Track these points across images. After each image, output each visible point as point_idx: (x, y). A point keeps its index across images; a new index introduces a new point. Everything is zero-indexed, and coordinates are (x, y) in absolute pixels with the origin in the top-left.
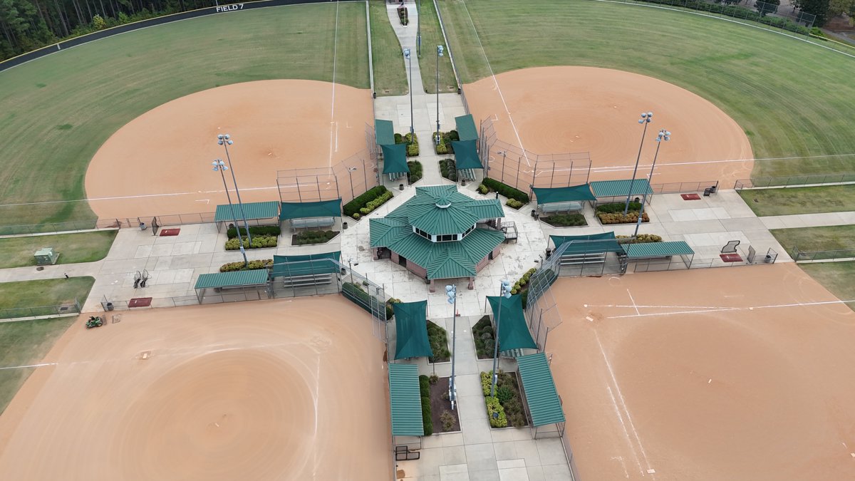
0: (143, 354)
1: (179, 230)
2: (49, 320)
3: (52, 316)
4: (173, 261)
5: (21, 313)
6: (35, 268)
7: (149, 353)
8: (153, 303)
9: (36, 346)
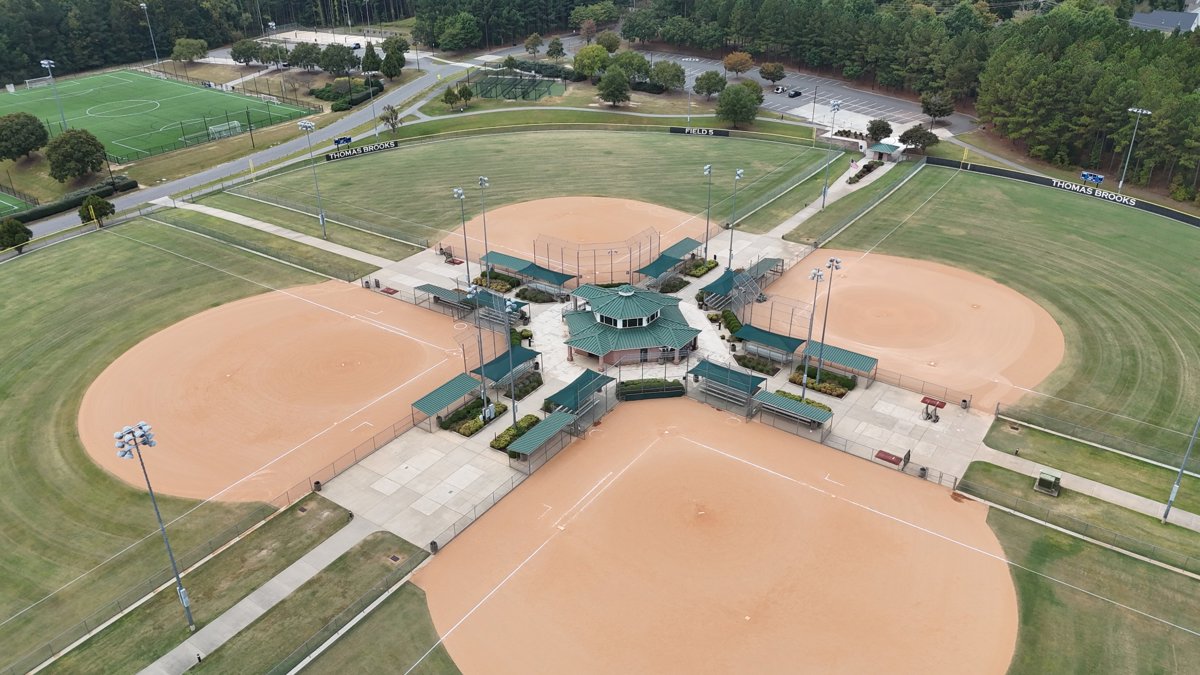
1: (876, 456)
4: (893, 426)
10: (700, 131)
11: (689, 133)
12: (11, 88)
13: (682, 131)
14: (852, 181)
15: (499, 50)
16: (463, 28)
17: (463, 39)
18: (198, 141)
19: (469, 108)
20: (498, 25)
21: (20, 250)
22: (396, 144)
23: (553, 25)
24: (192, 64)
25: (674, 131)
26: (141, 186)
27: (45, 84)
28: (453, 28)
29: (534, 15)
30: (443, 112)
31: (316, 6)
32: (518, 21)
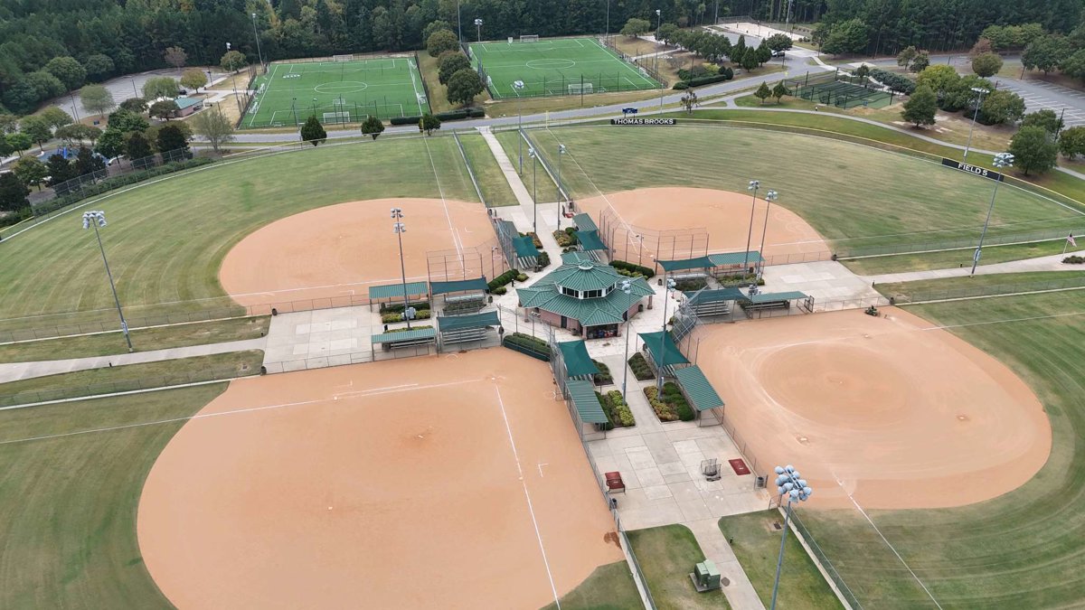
0: (801, 442)
2: (800, 530)
3: (794, 529)
5: (804, 562)
6: (725, 589)
7: (799, 439)
8: (736, 456)
9: (839, 523)
10: (974, 169)
11: (962, 168)
12: (510, 40)
13: (956, 165)
14: (1066, 261)
15: (881, 59)
16: (850, 34)
17: (844, 44)
18: (556, 94)
19: (780, 104)
20: (891, 36)
21: (374, 137)
22: (675, 122)
23: (959, 42)
24: (636, 39)
25: (946, 162)
26: (487, 116)
27: (532, 40)
28: (840, 31)
29: (938, 29)
30: (753, 104)
31: (770, 4)
32: (914, 33)
